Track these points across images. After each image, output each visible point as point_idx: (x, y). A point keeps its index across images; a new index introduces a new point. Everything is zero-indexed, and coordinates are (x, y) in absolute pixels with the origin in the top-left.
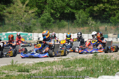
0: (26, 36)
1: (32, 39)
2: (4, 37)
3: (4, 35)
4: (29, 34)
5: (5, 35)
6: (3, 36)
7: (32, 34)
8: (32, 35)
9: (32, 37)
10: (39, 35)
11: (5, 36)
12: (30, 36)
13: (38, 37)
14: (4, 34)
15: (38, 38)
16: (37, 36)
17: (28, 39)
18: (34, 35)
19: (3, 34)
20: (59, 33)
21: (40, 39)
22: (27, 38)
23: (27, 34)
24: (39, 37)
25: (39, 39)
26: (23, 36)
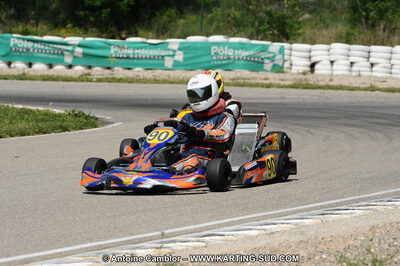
0: (263, 55)
1: (287, 65)
2: (176, 58)
3: (175, 47)
4: (275, 46)
5: (180, 49)
6: (171, 53)
7: (286, 45)
8: (287, 52)
9: (285, 61)
10: (312, 53)
11: (178, 52)
12: (279, 57)
13: (310, 58)
14: (174, 43)
15: (309, 63)
16: (307, 54)
17: (268, 66)
18: (293, 53)
19: (170, 47)
20: (393, 46)
21: (317, 67)
22: (266, 61)
23: (264, 45)
24: (314, 60)
25: (313, 66)
26: (247, 53)
